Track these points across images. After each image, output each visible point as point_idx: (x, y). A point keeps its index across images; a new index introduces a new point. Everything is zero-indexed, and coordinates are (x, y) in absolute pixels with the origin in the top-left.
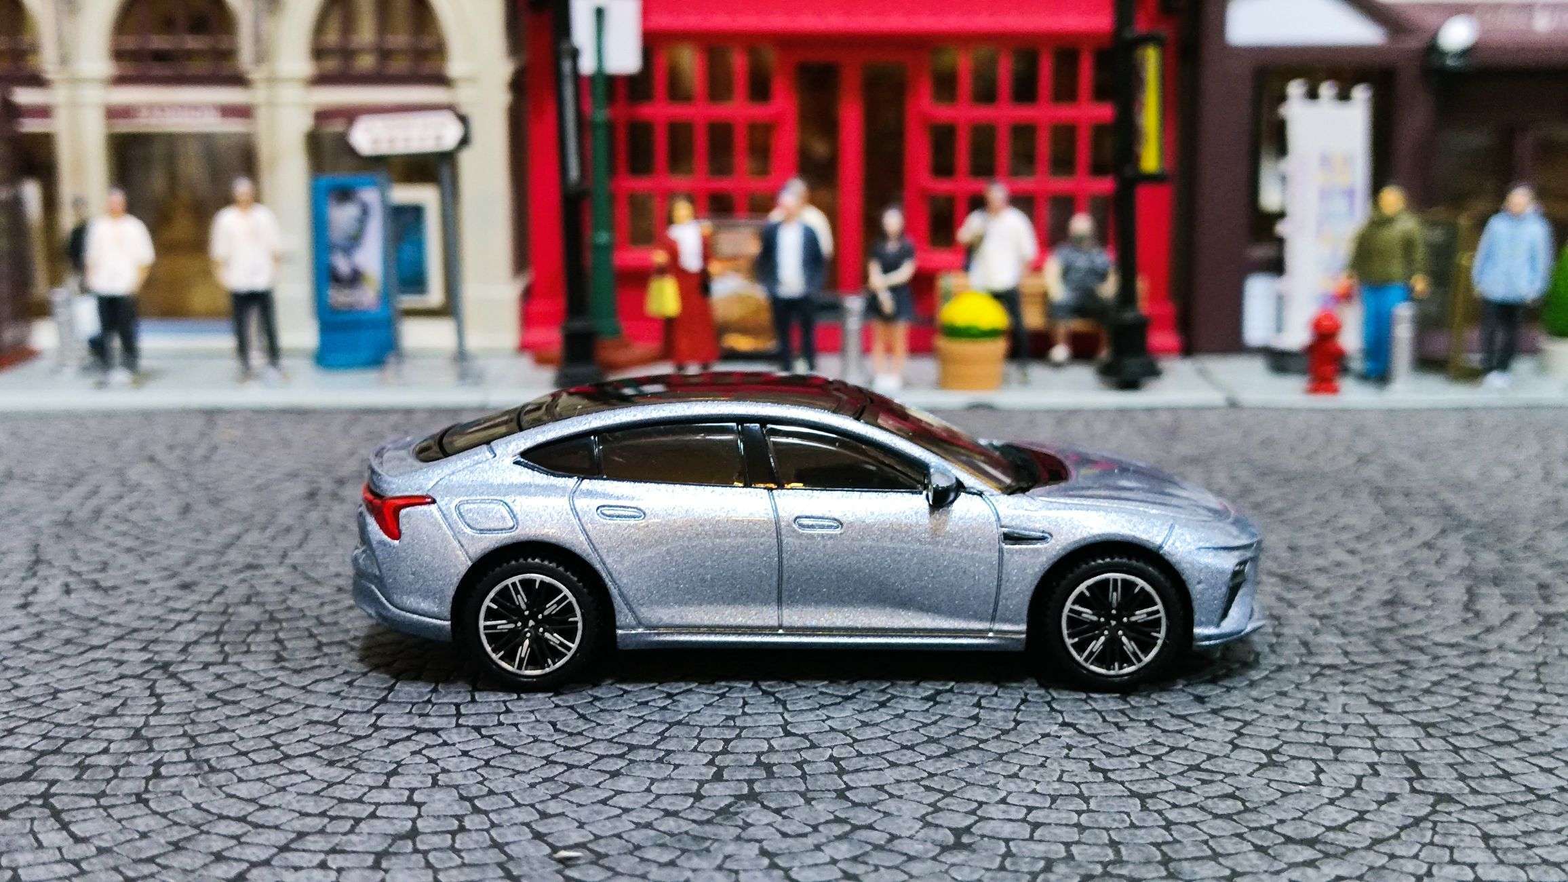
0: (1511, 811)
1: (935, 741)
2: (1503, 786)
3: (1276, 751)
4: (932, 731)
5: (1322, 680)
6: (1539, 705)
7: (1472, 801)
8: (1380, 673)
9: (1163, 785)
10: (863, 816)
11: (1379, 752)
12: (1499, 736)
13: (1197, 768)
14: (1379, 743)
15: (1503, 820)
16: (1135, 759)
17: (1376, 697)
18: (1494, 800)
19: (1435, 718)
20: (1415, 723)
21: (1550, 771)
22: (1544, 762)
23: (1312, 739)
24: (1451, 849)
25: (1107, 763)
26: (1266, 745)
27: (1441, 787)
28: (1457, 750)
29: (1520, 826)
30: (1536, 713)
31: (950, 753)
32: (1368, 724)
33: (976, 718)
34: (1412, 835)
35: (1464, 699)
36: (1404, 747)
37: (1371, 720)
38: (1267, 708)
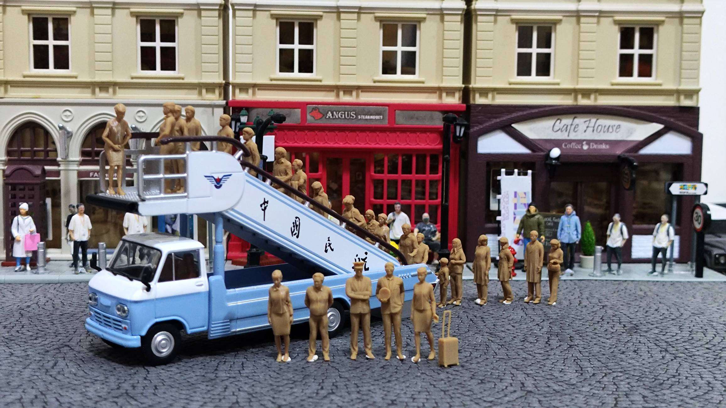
0: (548, 395)
1: (385, 378)
2: (547, 389)
3: (483, 380)
4: (384, 376)
5: (499, 362)
6: (562, 369)
7: (537, 392)
8: (517, 360)
9: (450, 388)
10: (365, 397)
11: (513, 380)
12: (549, 377)
13: (461, 384)
14: (513, 378)
15: (545, 397)
16: (443, 382)
17: (515, 367)
18: (543, 392)
19: (531, 372)
20: (525, 373)
21: (561, 386)
22: (559, 384)
23: (494, 377)
24: (529, 403)
25: (435, 383)
26: (481, 378)
27: (529, 389)
28: (535, 380)
29: (549, 398)
30: (561, 371)
31: (389, 381)
32: (511, 373)
33: (396, 372)
34: (519, 400)
35: (540, 368)
36: (521, 379)
37: (512, 372)
38: (483, 369)
